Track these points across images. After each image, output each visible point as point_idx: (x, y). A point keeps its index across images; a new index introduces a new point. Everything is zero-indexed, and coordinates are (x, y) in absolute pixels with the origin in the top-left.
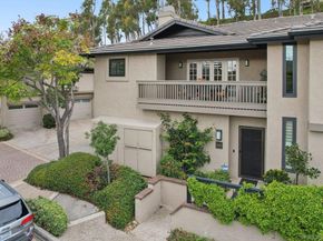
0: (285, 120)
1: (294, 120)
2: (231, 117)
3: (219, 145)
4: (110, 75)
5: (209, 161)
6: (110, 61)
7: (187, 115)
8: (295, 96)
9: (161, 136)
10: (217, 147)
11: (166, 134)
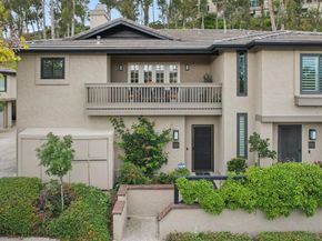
0: (239, 115)
1: (245, 115)
2: (186, 117)
3: (176, 145)
4: (42, 77)
5: (166, 161)
6: (42, 59)
7: (142, 119)
8: (246, 95)
9: (115, 143)
10: (174, 147)
11: (120, 141)
